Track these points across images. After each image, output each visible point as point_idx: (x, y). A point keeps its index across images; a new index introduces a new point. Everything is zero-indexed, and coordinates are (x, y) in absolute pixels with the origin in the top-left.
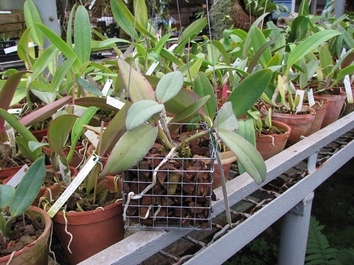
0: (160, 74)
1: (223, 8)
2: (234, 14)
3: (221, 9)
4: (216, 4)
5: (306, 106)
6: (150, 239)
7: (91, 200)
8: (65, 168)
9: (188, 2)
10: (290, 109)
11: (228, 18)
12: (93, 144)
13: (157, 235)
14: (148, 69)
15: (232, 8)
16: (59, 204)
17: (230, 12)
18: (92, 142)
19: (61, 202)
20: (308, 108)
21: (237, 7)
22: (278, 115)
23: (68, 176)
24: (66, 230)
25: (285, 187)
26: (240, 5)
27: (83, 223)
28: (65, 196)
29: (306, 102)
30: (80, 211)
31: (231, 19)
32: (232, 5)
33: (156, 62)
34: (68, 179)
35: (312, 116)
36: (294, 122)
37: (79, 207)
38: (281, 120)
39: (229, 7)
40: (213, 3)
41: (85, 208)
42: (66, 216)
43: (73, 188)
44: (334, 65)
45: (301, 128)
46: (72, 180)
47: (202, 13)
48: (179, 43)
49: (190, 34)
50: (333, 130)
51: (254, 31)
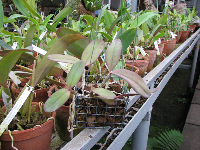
0: (48, 39)
1: (72, 6)
2: (79, 9)
3: (71, 6)
4: (68, 3)
5: (141, 56)
6: (82, 145)
7: (26, 121)
8: (8, 97)
9: (52, 1)
10: (133, 57)
11: (75, 12)
12: (14, 82)
13: (86, 141)
14: (40, 36)
15: (78, 6)
16: (4, 126)
17: (77, 8)
18: (14, 81)
19: (5, 124)
20: (142, 57)
21: (81, 5)
22: (129, 61)
23: (10, 103)
24: (12, 146)
25: (137, 104)
26: (82, 4)
27: (25, 139)
28: (9, 119)
29: (140, 53)
30: (21, 130)
31: (77, 12)
32: (78, 4)
33: (45, 32)
34: (9, 106)
35: (147, 61)
36: (138, 65)
37: (20, 127)
38: (130, 63)
39: (76, 5)
40: (66, 3)
41: (24, 127)
42: (12, 135)
43: (15, 113)
44: (151, 33)
45: (141, 68)
46: (12, 107)
47: (60, 9)
48: (54, 22)
49: (61, 17)
50: (161, 68)
51: (106, 13)
